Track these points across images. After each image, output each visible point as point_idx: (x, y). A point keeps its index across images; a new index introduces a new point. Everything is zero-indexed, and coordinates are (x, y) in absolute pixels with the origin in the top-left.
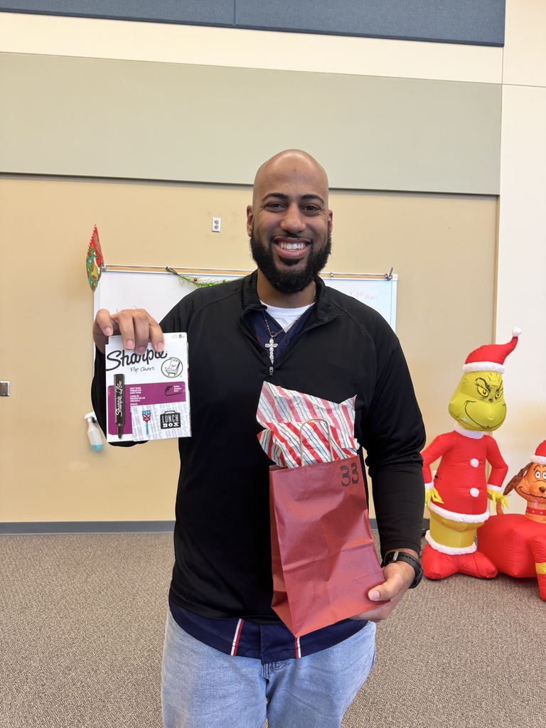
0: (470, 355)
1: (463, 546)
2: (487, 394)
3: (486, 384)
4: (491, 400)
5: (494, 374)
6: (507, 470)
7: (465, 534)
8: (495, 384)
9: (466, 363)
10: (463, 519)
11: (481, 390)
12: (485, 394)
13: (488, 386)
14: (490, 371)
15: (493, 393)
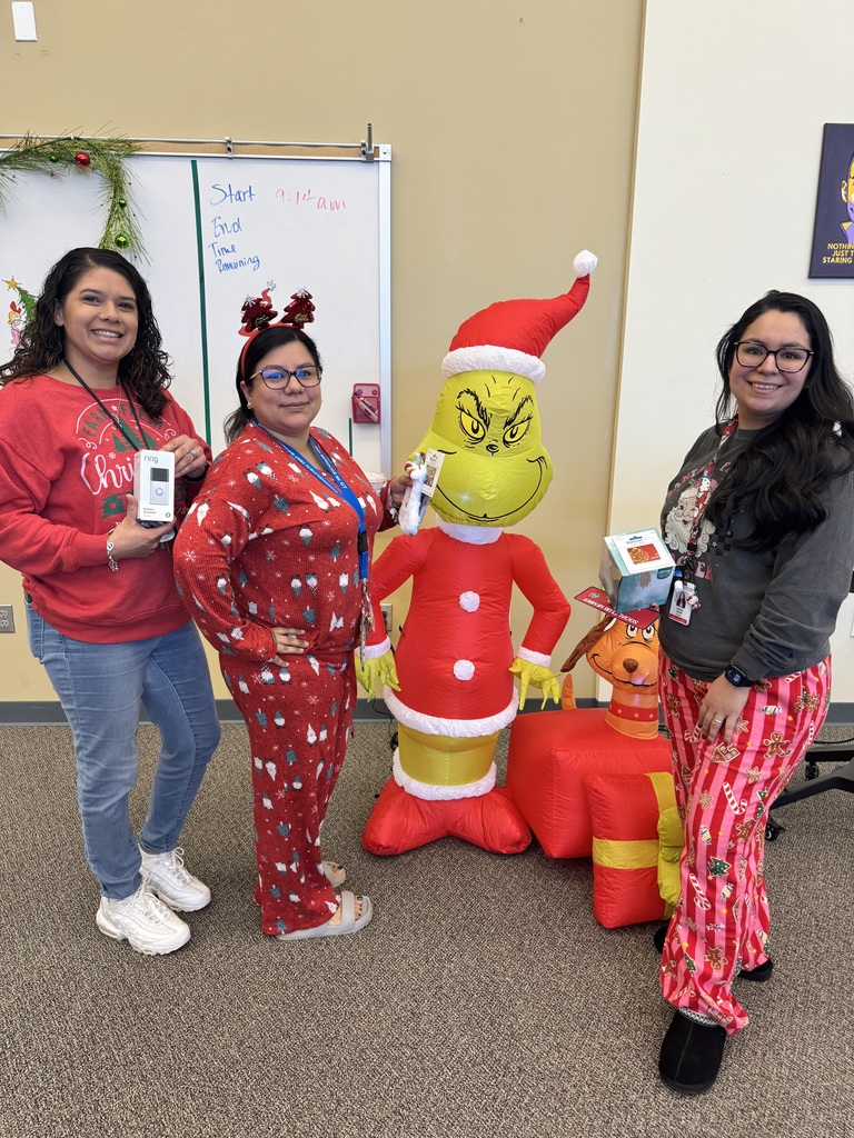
0: (464, 328)
1: (454, 781)
2: (481, 433)
3: (478, 405)
4: (491, 448)
5: (502, 380)
6: (566, 617)
7: (461, 756)
8: (499, 404)
9: (452, 349)
10: (437, 728)
11: (467, 421)
12: (476, 431)
13: (481, 411)
14: (493, 372)
15: (496, 430)
